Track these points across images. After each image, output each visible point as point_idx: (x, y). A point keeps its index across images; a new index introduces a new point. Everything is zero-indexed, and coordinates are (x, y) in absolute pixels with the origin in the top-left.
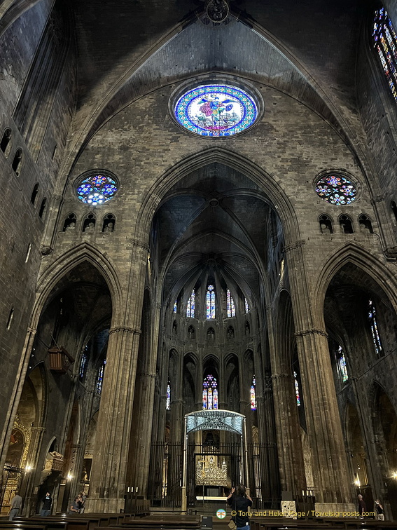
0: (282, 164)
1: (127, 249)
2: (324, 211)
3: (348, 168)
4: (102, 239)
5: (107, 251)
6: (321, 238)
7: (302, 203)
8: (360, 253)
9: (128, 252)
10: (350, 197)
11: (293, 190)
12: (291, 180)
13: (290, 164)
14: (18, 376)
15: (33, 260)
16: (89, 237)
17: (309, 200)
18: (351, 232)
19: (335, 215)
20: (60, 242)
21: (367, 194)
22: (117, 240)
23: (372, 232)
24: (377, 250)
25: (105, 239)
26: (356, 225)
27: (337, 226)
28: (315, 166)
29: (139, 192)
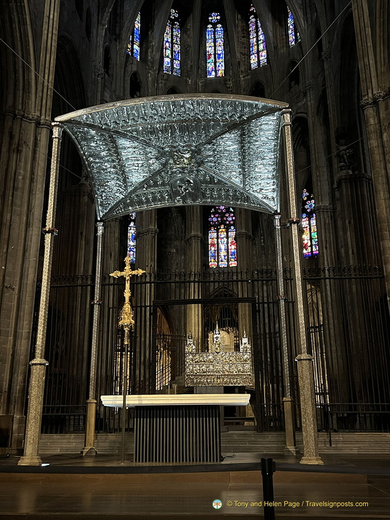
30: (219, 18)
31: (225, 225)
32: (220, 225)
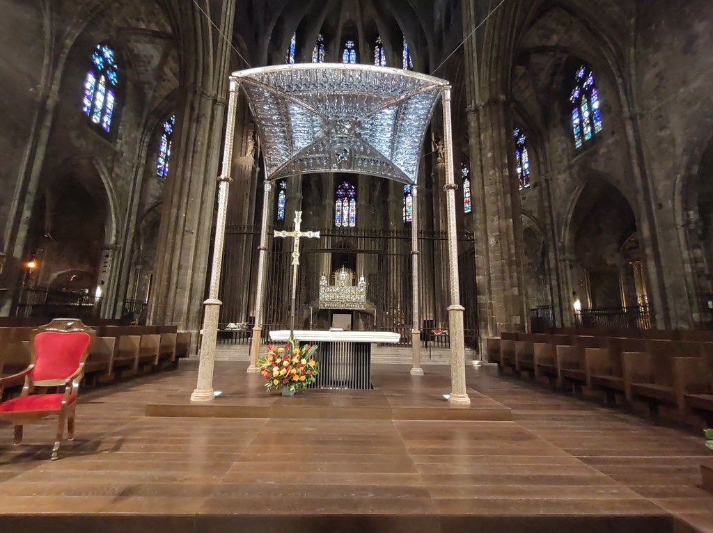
30: (353, 45)
31: (348, 197)
32: (344, 197)
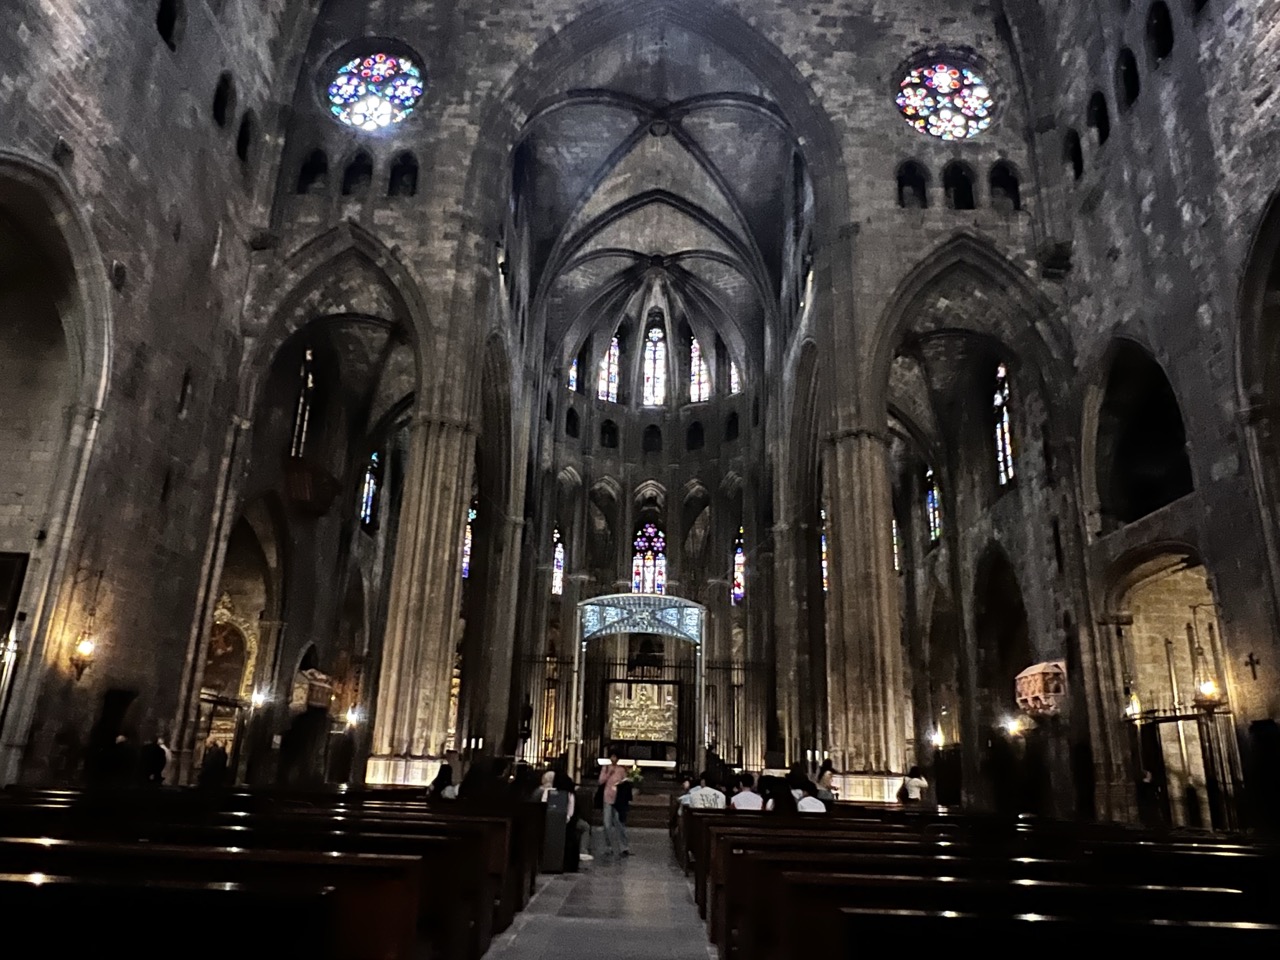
0: (822, 30)
1: (447, 237)
2: (912, 153)
3: (979, 45)
4: (388, 212)
5: (400, 243)
6: (899, 219)
7: (860, 131)
8: (985, 257)
9: (448, 244)
10: (977, 119)
11: (841, 99)
12: (840, 74)
13: (840, 30)
14: (216, 517)
15: (230, 260)
16: (358, 207)
17: (880, 124)
18: (970, 205)
19: (937, 163)
20: (292, 221)
21: (1016, 112)
22: (423, 214)
23: (1017, 207)
24: (1022, 251)
25: (395, 214)
26: (983, 189)
27: (937, 191)
28: (902, 38)
29: (474, 98)
30: (660, 336)
31: (653, 551)
32: (647, 550)
